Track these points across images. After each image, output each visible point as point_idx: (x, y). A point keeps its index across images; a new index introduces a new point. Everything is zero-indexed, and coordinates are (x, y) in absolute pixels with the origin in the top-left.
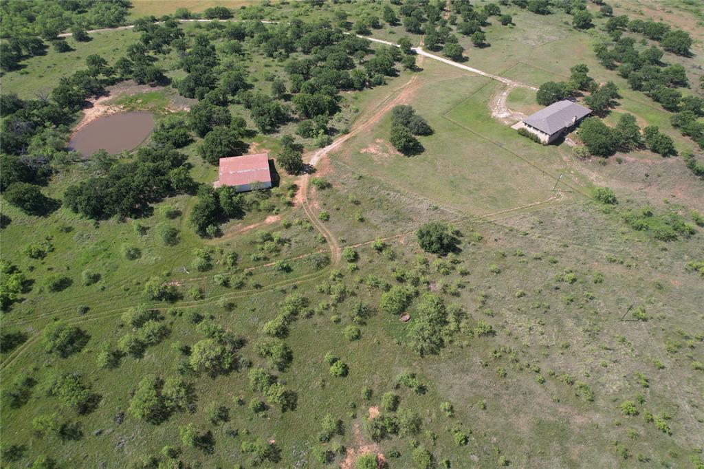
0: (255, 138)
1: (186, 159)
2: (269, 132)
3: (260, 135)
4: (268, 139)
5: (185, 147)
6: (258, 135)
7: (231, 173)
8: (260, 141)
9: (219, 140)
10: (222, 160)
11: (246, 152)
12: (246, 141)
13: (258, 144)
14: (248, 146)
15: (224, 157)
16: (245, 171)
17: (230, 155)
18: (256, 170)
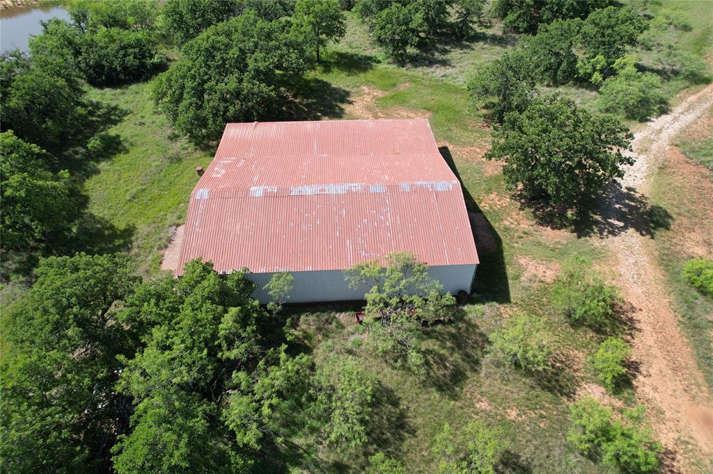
0: (369, 75)
1: (115, 123)
2: (415, 61)
3: (386, 66)
4: (413, 80)
5: (133, 87)
6: (380, 66)
7: (257, 191)
8: (389, 83)
9: (234, 52)
10: (233, 131)
11: (337, 114)
12: (338, 80)
13: (379, 93)
14: (344, 97)
15: (246, 117)
16: (332, 189)
17: (271, 111)
18: (393, 188)
